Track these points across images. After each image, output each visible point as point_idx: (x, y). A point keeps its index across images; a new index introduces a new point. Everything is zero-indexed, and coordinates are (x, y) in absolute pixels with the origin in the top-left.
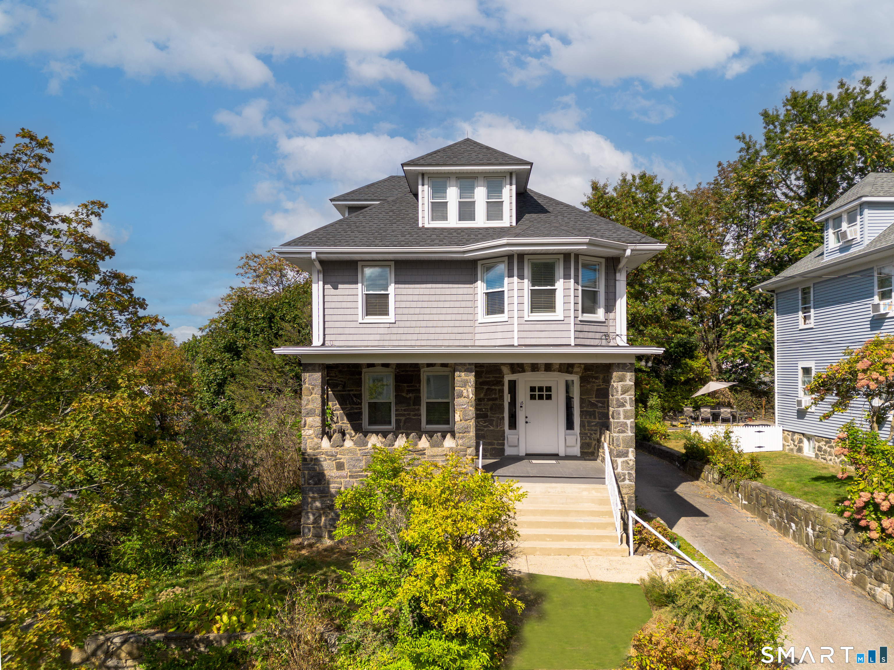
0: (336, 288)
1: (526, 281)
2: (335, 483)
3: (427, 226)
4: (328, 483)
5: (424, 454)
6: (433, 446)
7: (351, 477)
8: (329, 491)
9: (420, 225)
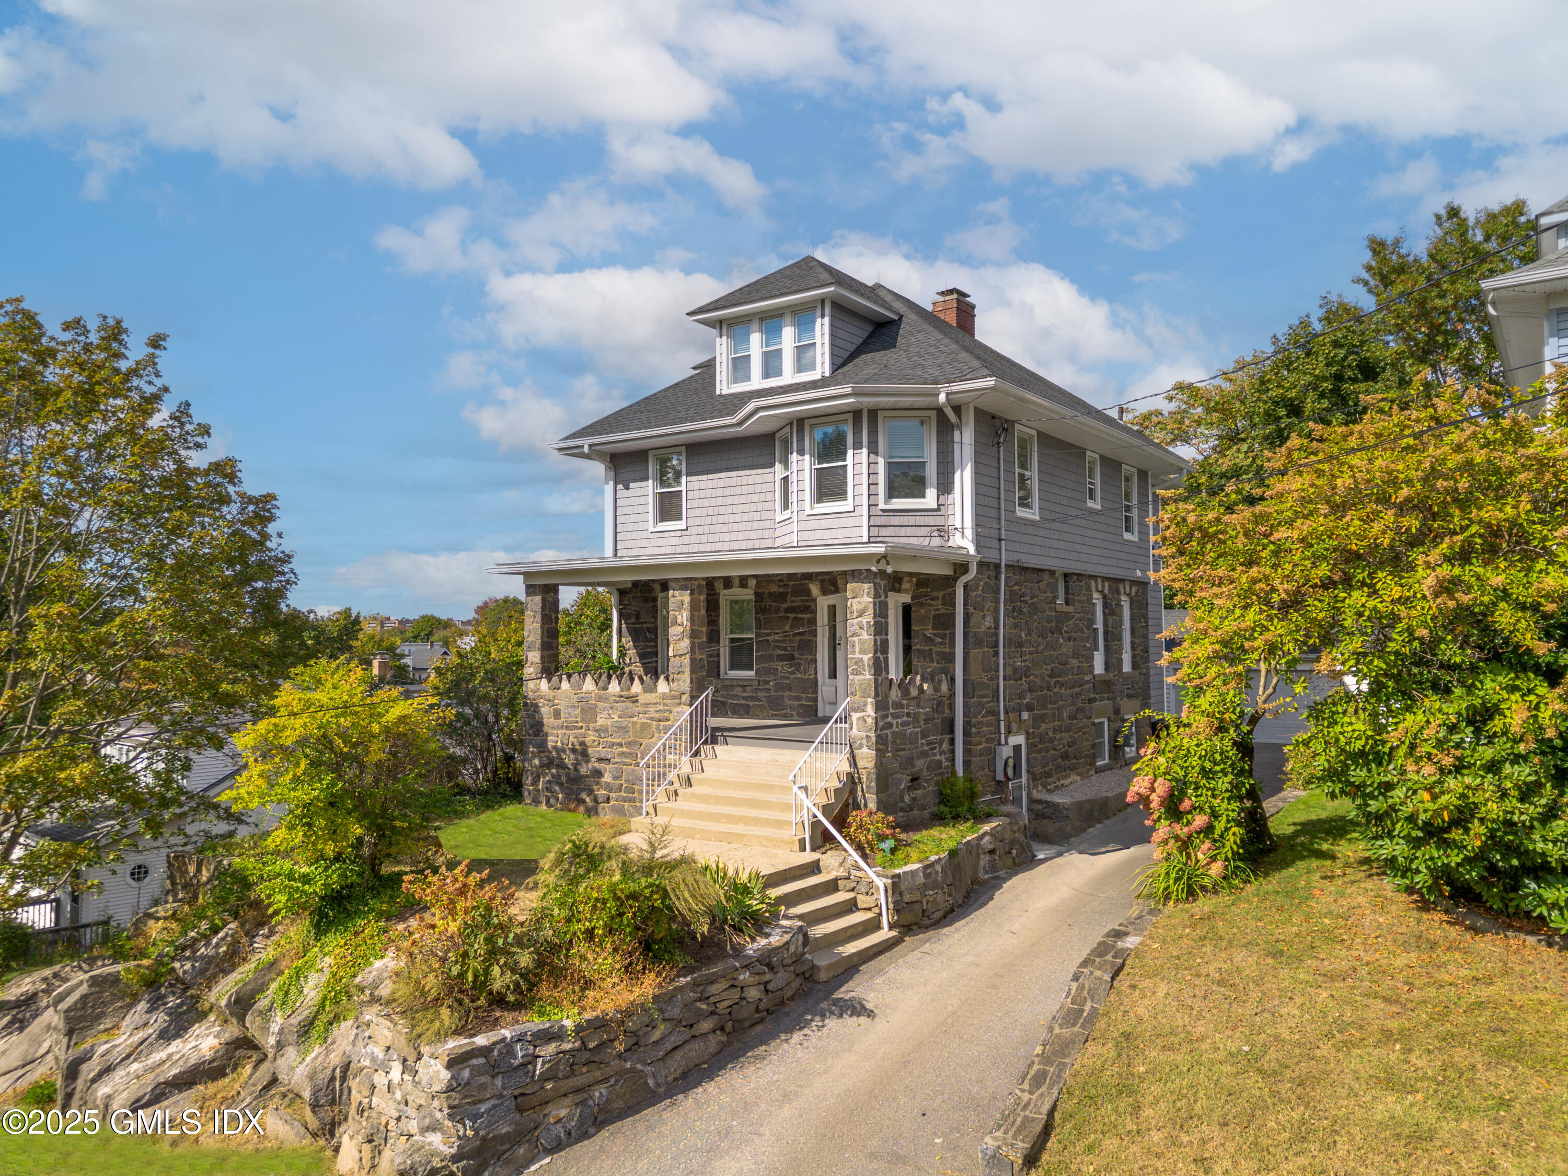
0: (627, 488)
1: (807, 457)
2: (552, 734)
3: (724, 392)
4: (546, 735)
5: (637, 701)
6: (646, 690)
7: (567, 728)
8: (546, 746)
9: (718, 393)
